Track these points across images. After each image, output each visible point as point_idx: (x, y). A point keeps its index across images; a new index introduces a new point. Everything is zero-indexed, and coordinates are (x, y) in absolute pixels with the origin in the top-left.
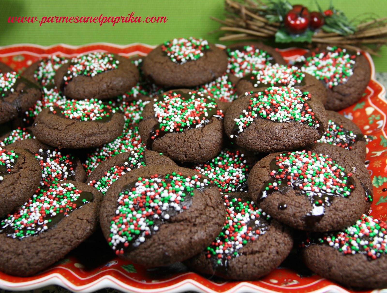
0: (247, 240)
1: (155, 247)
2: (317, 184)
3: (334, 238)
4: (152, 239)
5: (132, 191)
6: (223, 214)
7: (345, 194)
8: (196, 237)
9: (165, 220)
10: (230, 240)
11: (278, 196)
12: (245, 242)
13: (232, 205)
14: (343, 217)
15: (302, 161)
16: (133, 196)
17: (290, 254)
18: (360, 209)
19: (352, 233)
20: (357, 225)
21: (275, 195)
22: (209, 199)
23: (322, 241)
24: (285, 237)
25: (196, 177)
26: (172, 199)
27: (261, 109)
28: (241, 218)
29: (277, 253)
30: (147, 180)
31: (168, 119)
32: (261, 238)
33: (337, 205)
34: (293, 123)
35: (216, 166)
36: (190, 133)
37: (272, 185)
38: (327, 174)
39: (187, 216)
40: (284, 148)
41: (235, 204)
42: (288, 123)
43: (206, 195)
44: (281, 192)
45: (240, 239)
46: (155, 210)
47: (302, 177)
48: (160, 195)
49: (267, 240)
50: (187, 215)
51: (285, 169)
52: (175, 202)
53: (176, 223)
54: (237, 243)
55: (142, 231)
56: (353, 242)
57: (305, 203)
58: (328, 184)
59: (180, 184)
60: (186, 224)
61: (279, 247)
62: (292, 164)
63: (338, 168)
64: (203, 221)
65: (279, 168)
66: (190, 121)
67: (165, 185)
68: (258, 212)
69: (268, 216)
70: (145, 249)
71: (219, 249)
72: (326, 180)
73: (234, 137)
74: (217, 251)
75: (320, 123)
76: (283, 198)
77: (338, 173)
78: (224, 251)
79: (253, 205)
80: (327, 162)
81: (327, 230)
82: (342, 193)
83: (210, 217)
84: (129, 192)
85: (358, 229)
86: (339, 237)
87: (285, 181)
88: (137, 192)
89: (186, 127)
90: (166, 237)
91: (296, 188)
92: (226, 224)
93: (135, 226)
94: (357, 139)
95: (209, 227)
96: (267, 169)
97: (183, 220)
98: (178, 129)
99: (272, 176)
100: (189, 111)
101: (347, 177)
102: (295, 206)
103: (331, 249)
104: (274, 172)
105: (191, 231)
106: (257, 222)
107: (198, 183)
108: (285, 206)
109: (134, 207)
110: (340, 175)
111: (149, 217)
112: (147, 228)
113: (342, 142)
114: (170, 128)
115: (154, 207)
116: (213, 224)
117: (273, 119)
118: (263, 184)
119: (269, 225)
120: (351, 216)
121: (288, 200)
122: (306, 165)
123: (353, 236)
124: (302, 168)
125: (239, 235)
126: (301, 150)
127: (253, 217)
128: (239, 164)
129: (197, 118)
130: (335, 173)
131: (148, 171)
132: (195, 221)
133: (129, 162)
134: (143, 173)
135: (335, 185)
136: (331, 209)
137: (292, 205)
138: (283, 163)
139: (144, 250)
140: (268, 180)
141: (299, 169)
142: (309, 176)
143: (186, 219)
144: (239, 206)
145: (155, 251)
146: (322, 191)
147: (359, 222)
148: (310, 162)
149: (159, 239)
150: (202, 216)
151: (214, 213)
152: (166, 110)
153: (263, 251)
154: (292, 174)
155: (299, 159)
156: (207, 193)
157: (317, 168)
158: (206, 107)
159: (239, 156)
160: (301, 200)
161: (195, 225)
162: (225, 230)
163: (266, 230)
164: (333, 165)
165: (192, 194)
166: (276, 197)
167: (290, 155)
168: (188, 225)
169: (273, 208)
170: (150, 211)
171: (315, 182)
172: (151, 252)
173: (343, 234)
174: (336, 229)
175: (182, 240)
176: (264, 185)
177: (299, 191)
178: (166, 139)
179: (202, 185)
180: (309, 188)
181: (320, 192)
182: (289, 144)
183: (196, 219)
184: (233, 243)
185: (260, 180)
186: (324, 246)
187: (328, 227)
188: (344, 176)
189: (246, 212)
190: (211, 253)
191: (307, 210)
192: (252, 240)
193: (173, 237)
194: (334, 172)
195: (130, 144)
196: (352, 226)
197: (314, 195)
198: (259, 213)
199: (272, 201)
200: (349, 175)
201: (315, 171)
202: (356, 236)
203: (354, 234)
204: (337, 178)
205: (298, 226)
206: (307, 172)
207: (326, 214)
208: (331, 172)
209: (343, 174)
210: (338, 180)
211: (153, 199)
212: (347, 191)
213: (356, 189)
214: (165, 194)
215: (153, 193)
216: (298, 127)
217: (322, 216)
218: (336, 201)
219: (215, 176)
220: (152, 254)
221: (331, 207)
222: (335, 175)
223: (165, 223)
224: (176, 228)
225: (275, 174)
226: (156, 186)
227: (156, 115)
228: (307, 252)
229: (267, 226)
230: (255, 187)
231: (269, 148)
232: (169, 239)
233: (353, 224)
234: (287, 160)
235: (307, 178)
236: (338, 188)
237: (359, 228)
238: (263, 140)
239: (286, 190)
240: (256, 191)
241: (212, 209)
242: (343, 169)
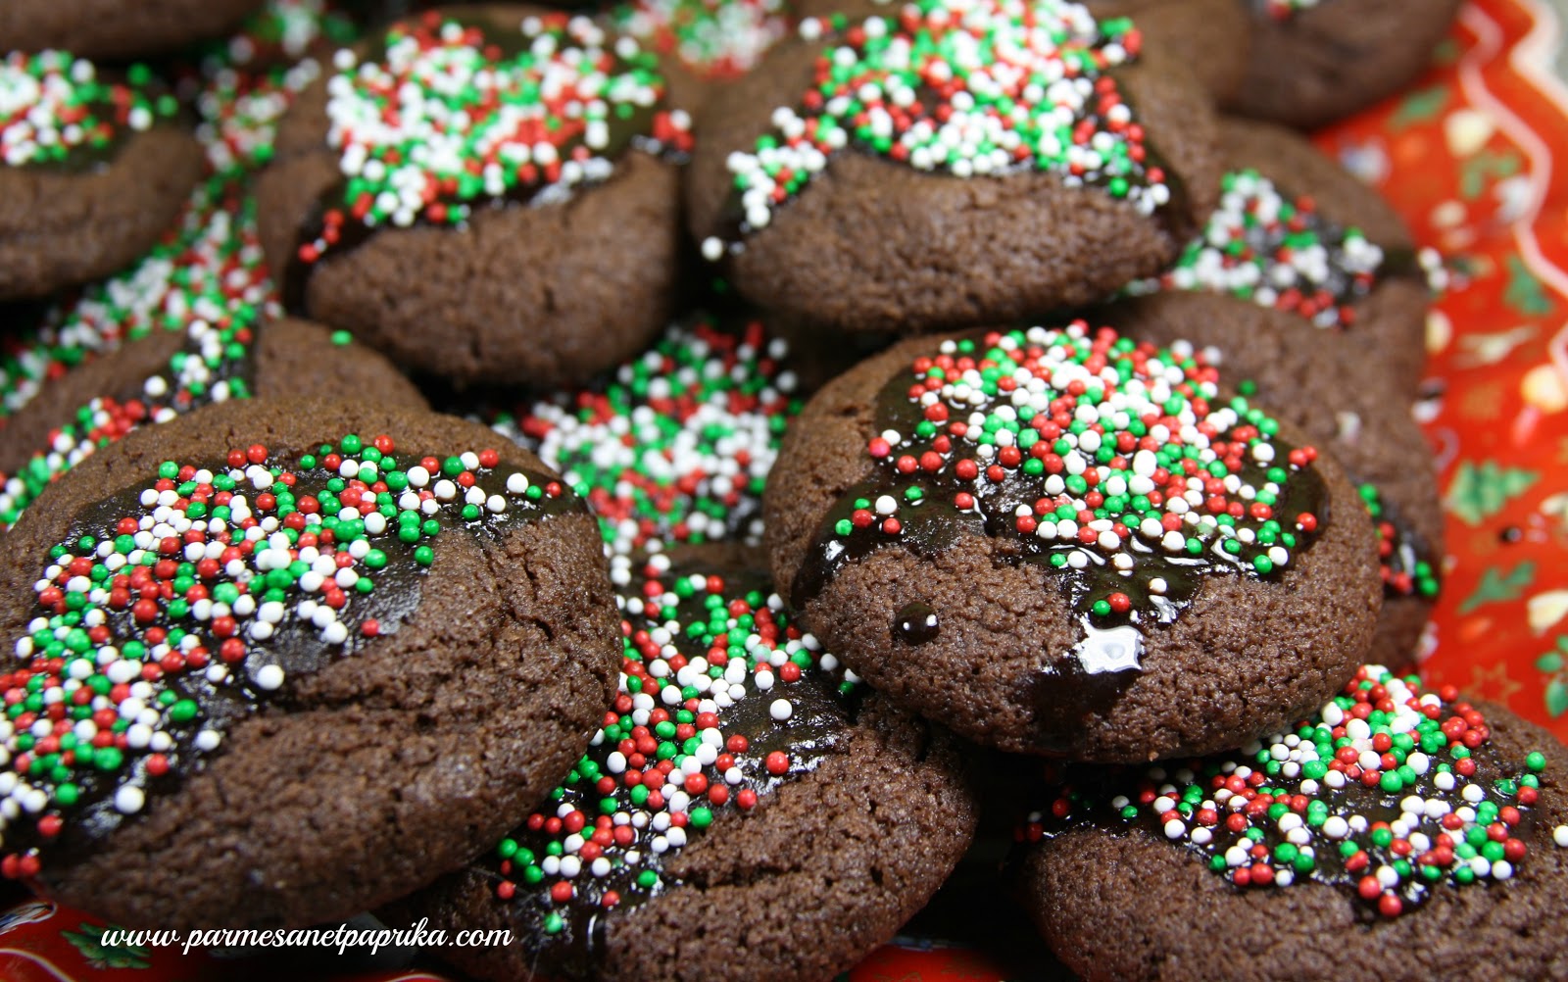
0: (716, 805)
1: (197, 838)
2: (1115, 503)
3: (1193, 797)
4: (184, 799)
5: (113, 536)
6: (596, 662)
7: (1263, 561)
8: (423, 790)
9: (264, 694)
10: (628, 805)
11: (898, 571)
12: (703, 814)
13: (670, 612)
14: (1241, 688)
15: (1047, 380)
16: (115, 561)
17: (951, 882)
18: (1339, 638)
19: (1291, 770)
20: (1325, 728)
21: (884, 564)
22: (523, 578)
23: (1132, 812)
24: (928, 789)
25: (470, 460)
26: (311, 581)
27: (866, 107)
28: (703, 683)
29: (876, 875)
30: (204, 476)
31: (395, 156)
32: (791, 793)
33: (1212, 620)
34: (1025, 182)
35: (636, 401)
36: (499, 231)
37: (872, 509)
38: (1175, 450)
39: (380, 675)
40: (970, 309)
41: (692, 607)
42: (999, 180)
43: (510, 557)
44: (913, 549)
45: (680, 801)
46: (213, 637)
47: (1034, 465)
48: (249, 559)
49: (826, 805)
50: (385, 668)
51: (951, 422)
52: (318, 595)
53: (322, 712)
54: (661, 820)
55: (131, 754)
56: (1290, 823)
57: (1040, 609)
58: (1176, 504)
59: (369, 497)
60: (376, 715)
61: (885, 842)
62: (996, 395)
63: (1243, 421)
64: (472, 703)
65: (921, 413)
66: (506, 166)
67: (286, 501)
68: (793, 652)
69: (849, 675)
70: (146, 849)
71: (564, 854)
72: (1165, 486)
73: (726, 255)
74: (552, 864)
75: (1171, 179)
76: (922, 579)
77: (1238, 447)
78: (587, 864)
79: (773, 618)
80: (1191, 387)
81: (1153, 756)
82: (1248, 552)
83: (520, 679)
84: (98, 540)
85: (1326, 748)
86: (1222, 794)
87: (945, 486)
88: (142, 538)
89: (481, 199)
90: (259, 790)
91: (997, 524)
92: (621, 714)
93: (103, 727)
94: (1382, 274)
95: (503, 733)
96: (862, 423)
97: (358, 698)
98: (437, 212)
99: (877, 459)
100: (510, 118)
101: (1287, 469)
102: (980, 621)
103: (1172, 855)
104: (891, 437)
105: (397, 756)
106: (781, 708)
107: (475, 495)
108: (931, 621)
109: (109, 624)
110: (1247, 457)
111: (175, 676)
112: (162, 740)
113: (1305, 286)
114: (401, 204)
115: (208, 623)
116: (531, 716)
117: (923, 158)
118: (831, 501)
119: (852, 722)
120: (1287, 682)
121: (947, 593)
122: (1069, 400)
123: (1292, 785)
124: (1041, 421)
125: (676, 776)
126: (1056, 321)
127: (765, 679)
128: (756, 395)
129: (546, 153)
130: (1221, 447)
131: (225, 427)
132: (430, 701)
133: (171, 377)
134: (198, 438)
135: (1216, 514)
136: (1179, 640)
137: (968, 619)
138: (948, 391)
139: (141, 858)
140: (855, 481)
141: (1024, 423)
142: (1075, 463)
143: (378, 690)
144: (706, 616)
145: (198, 861)
146: (1136, 545)
147: (1334, 711)
148: (1095, 385)
149: (222, 795)
150: (469, 674)
151: (542, 660)
152: (391, 108)
153: (796, 868)
154: (985, 451)
155: (1036, 372)
156: (517, 549)
157: (1122, 421)
158: (603, 97)
159: (762, 353)
160: (1020, 588)
161: (425, 723)
162: (611, 745)
163: (828, 750)
164: (1215, 405)
165: (424, 552)
166: (887, 576)
167: (995, 346)
168: (386, 724)
169: (870, 633)
170: (190, 642)
171: (1105, 496)
172: (180, 871)
173: (1244, 772)
174: (1202, 749)
175: (348, 805)
176: (834, 506)
177: (1010, 545)
178: (370, 259)
179: (497, 502)
180: (1069, 529)
181: (1125, 546)
182: (996, 290)
183: (432, 691)
184: (640, 818)
185: (818, 480)
186: (1136, 836)
187: (1159, 737)
188: (1272, 464)
189: (734, 650)
190: (518, 872)
191: (1045, 647)
192: (740, 808)
193: (294, 788)
194: (1216, 438)
195: (211, 288)
196: (1296, 731)
197: (1091, 563)
198: (801, 658)
199: (865, 593)
200: (1299, 456)
201: (1110, 437)
202: (1309, 786)
203: (1302, 776)
204: (1230, 471)
205: (994, 729)
206: (1069, 439)
207: (1148, 665)
208: (1202, 441)
209: (1264, 452)
210: (1232, 483)
211: (211, 579)
212: (1279, 542)
213: (1331, 533)
214: (276, 553)
215: (216, 549)
216: (1049, 201)
217: (1128, 676)
218: (1212, 597)
219: (627, 457)
220: (185, 880)
221: (1181, 629)
222: (1222, 457)
223: (261, 712)
224: (315, 739)
225: (895, 450)
226: (240, 508)
227: (335, 138)
228: (1051, 867)
229: (836, 728)
230: (789, 517)
231: (895, 310)
232: (275, 800)
233: (1303, 719)
234: (971, 375)
235: (1064, 473)
236: (1227, 529)
237: (1334, 741)
238: (866, 270)
239: (942, 537)
240: (794, 538)
241: (536, 634)
242: (1270, 426)
